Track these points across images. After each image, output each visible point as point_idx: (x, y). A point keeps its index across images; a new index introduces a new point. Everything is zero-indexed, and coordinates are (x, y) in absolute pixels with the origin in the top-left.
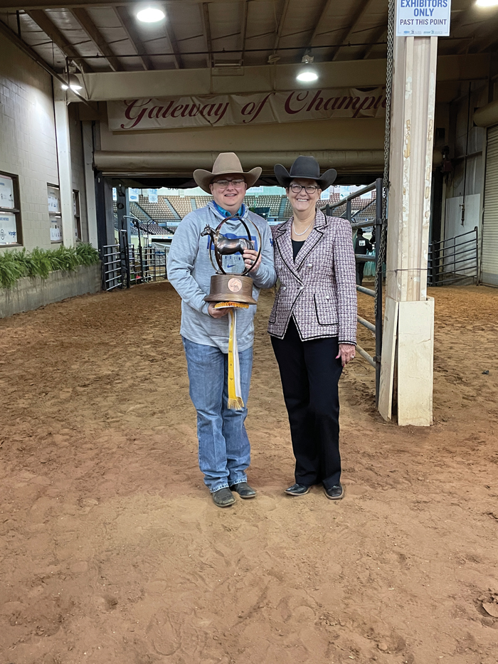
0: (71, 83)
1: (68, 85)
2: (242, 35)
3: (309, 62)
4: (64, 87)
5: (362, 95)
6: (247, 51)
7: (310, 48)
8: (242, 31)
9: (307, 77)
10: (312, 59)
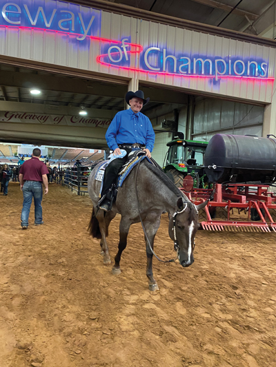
5: (99, 120)
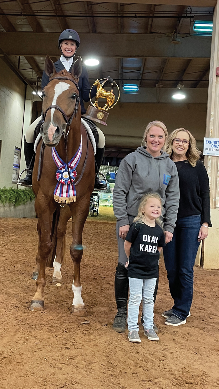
0: (38, 91)
1: (36, 92)
2: (141, 72)
3: (181, 88)
4: (34, 93)
6: (144, 80)
7: (182, 81)
8: (142, 69)
9: (179, 96)
10: (183, 86)
